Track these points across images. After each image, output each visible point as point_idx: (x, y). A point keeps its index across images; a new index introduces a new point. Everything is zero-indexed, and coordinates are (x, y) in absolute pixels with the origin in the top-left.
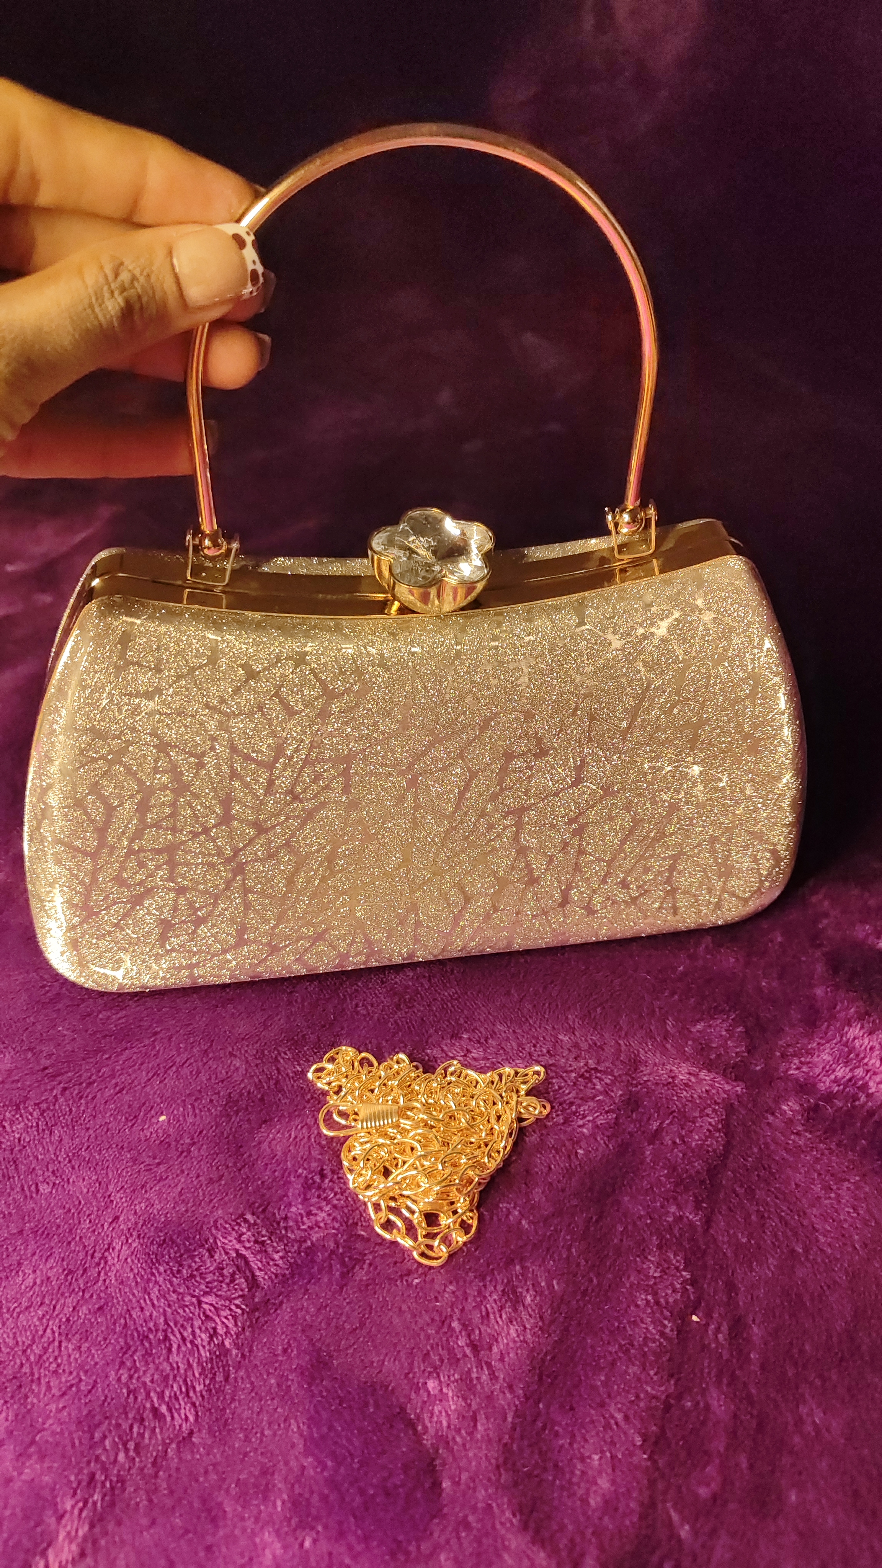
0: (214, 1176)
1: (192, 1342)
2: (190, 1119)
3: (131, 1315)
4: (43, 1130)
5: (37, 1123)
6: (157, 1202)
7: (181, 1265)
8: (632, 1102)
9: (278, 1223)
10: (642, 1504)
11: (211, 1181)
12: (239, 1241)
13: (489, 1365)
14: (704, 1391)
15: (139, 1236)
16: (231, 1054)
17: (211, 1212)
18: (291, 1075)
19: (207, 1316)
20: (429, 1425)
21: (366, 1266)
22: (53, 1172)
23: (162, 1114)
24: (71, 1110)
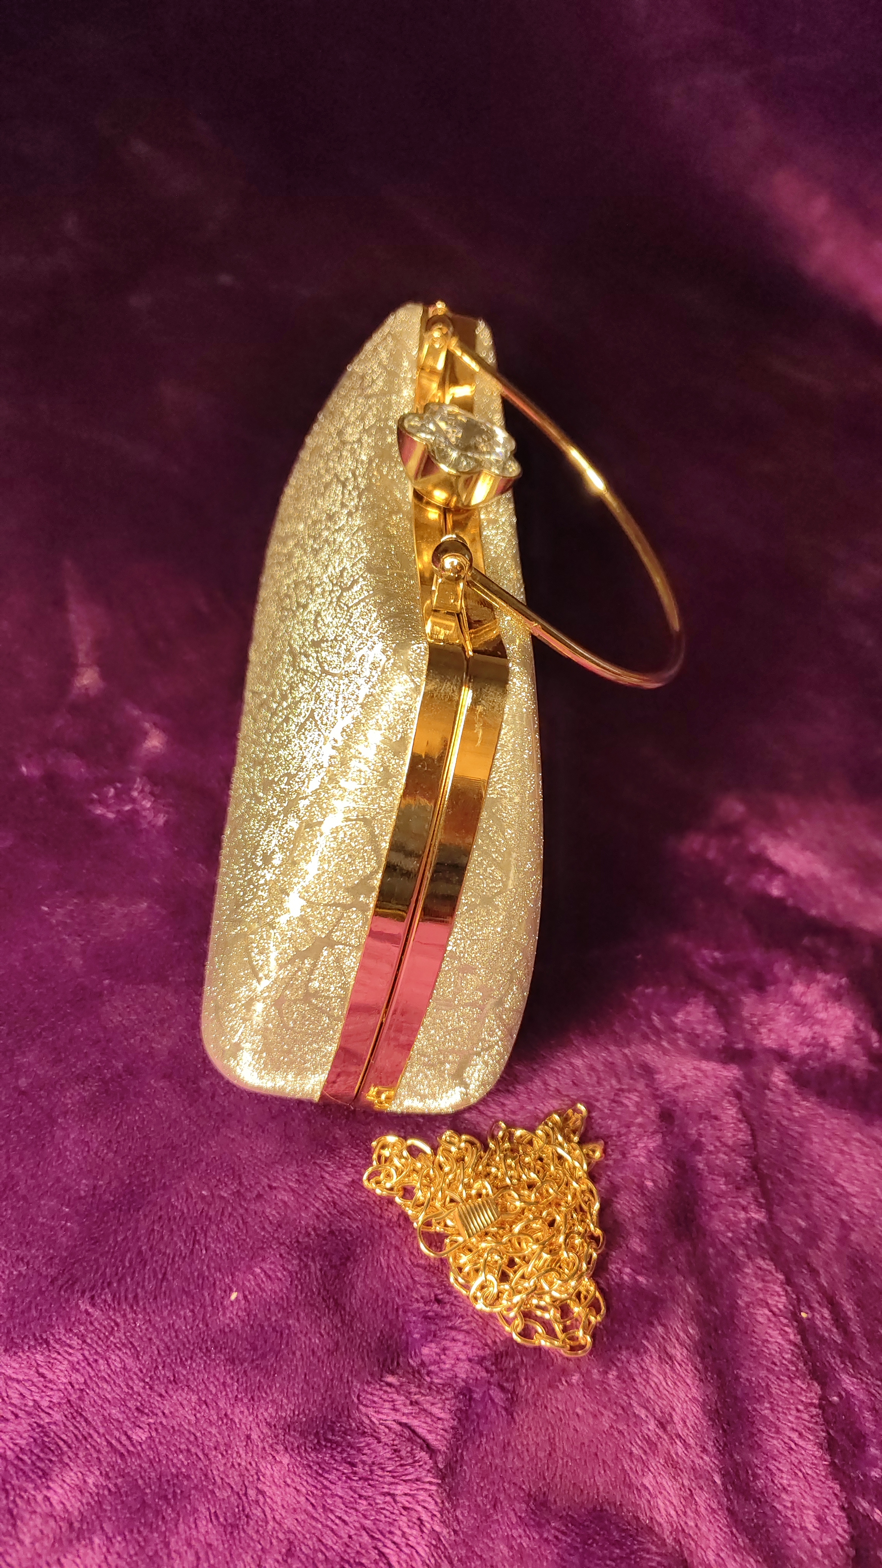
0: (331, 1346)
1: (408, 1545)
2: (268, 1286)
3: (325, 1545)
4: (96, 1361)
5: (83, 1355)
6: (285, 1401)
7: (353, 1465)
8: (666, 1116)
9: (419, 1372)
10: (842, 1508)
11: (330, 1353)
12: (395, 1410)
13: (679, 1436)
14: (839, 1381)
15: (286, 1448)
16: (270, 1187)
17: (350, 1389)
18: (346, 1190)
19: (405, 1508)
20: (662, 1522)
21: (523, 1382)
22: (137, 1409)
23: (231, 1290)
24: (117, 1324)
